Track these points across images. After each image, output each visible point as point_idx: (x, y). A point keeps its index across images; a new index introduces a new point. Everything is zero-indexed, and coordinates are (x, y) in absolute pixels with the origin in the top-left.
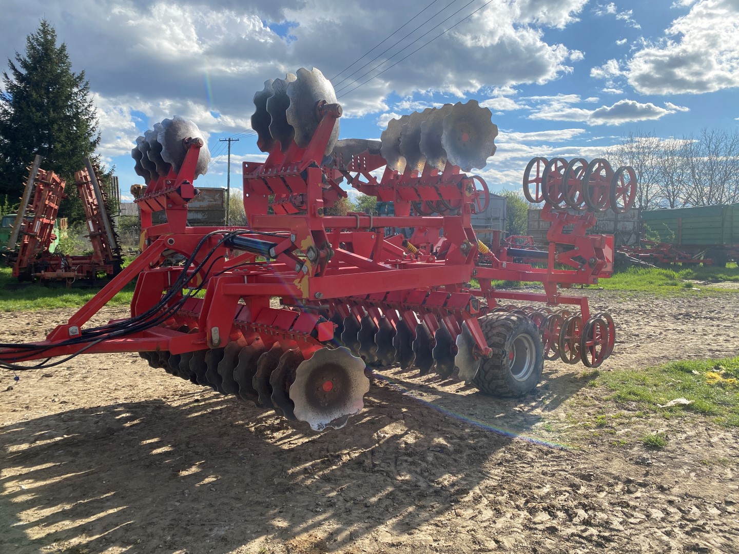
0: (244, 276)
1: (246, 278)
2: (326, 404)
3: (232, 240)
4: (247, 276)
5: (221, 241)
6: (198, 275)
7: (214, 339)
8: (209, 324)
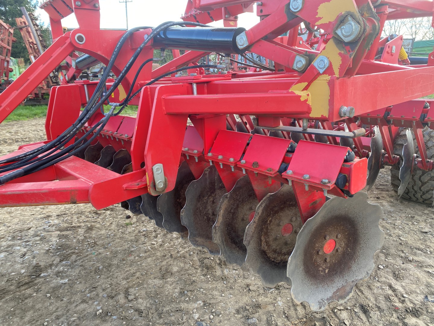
0: (191, 84)
1: (195, 86)
2: (327, 271)
3: (165, 34)
4: (197, 83)
5: (149, 36)
6: (120, 88)
7: (157, 183)
8: (148, 160)
